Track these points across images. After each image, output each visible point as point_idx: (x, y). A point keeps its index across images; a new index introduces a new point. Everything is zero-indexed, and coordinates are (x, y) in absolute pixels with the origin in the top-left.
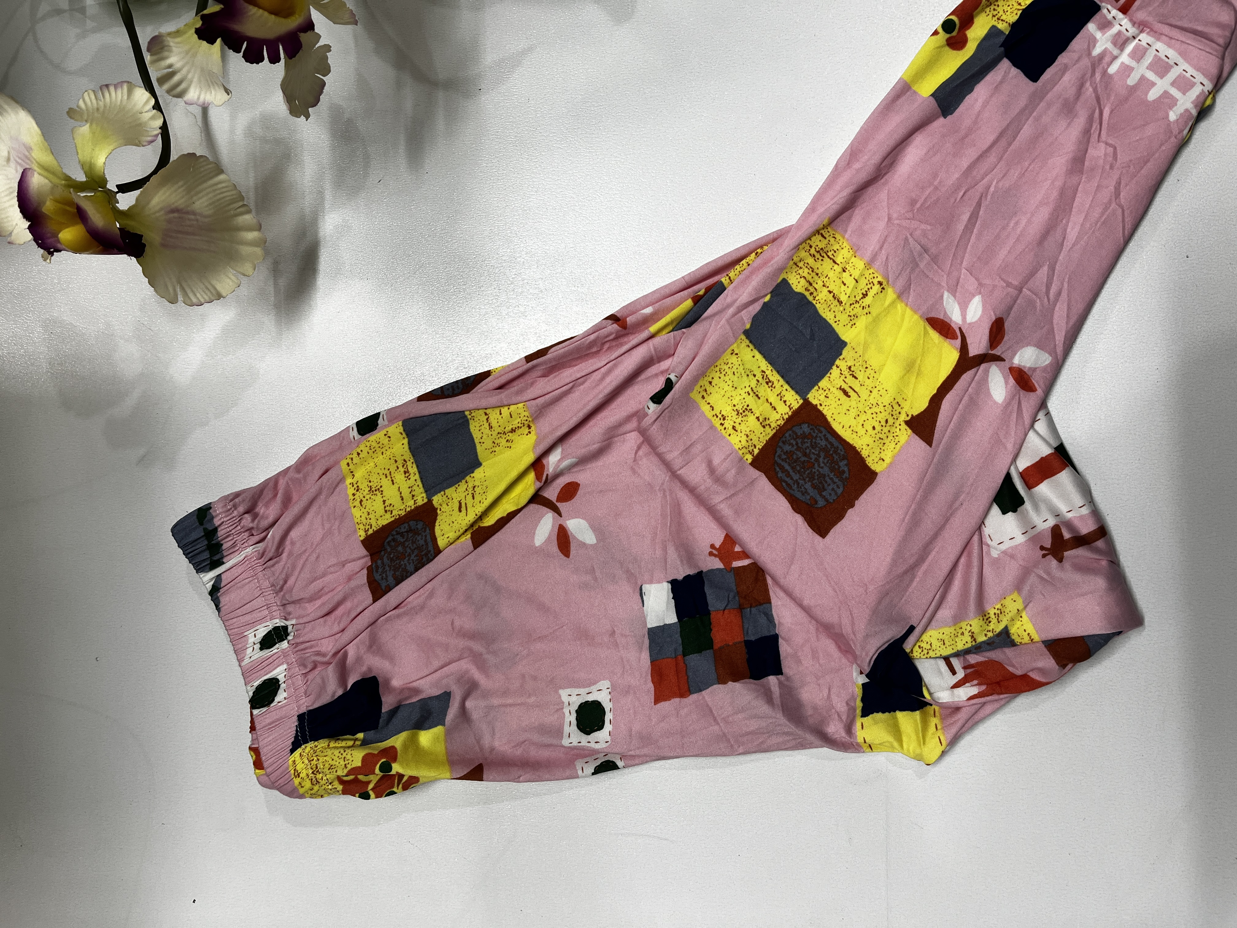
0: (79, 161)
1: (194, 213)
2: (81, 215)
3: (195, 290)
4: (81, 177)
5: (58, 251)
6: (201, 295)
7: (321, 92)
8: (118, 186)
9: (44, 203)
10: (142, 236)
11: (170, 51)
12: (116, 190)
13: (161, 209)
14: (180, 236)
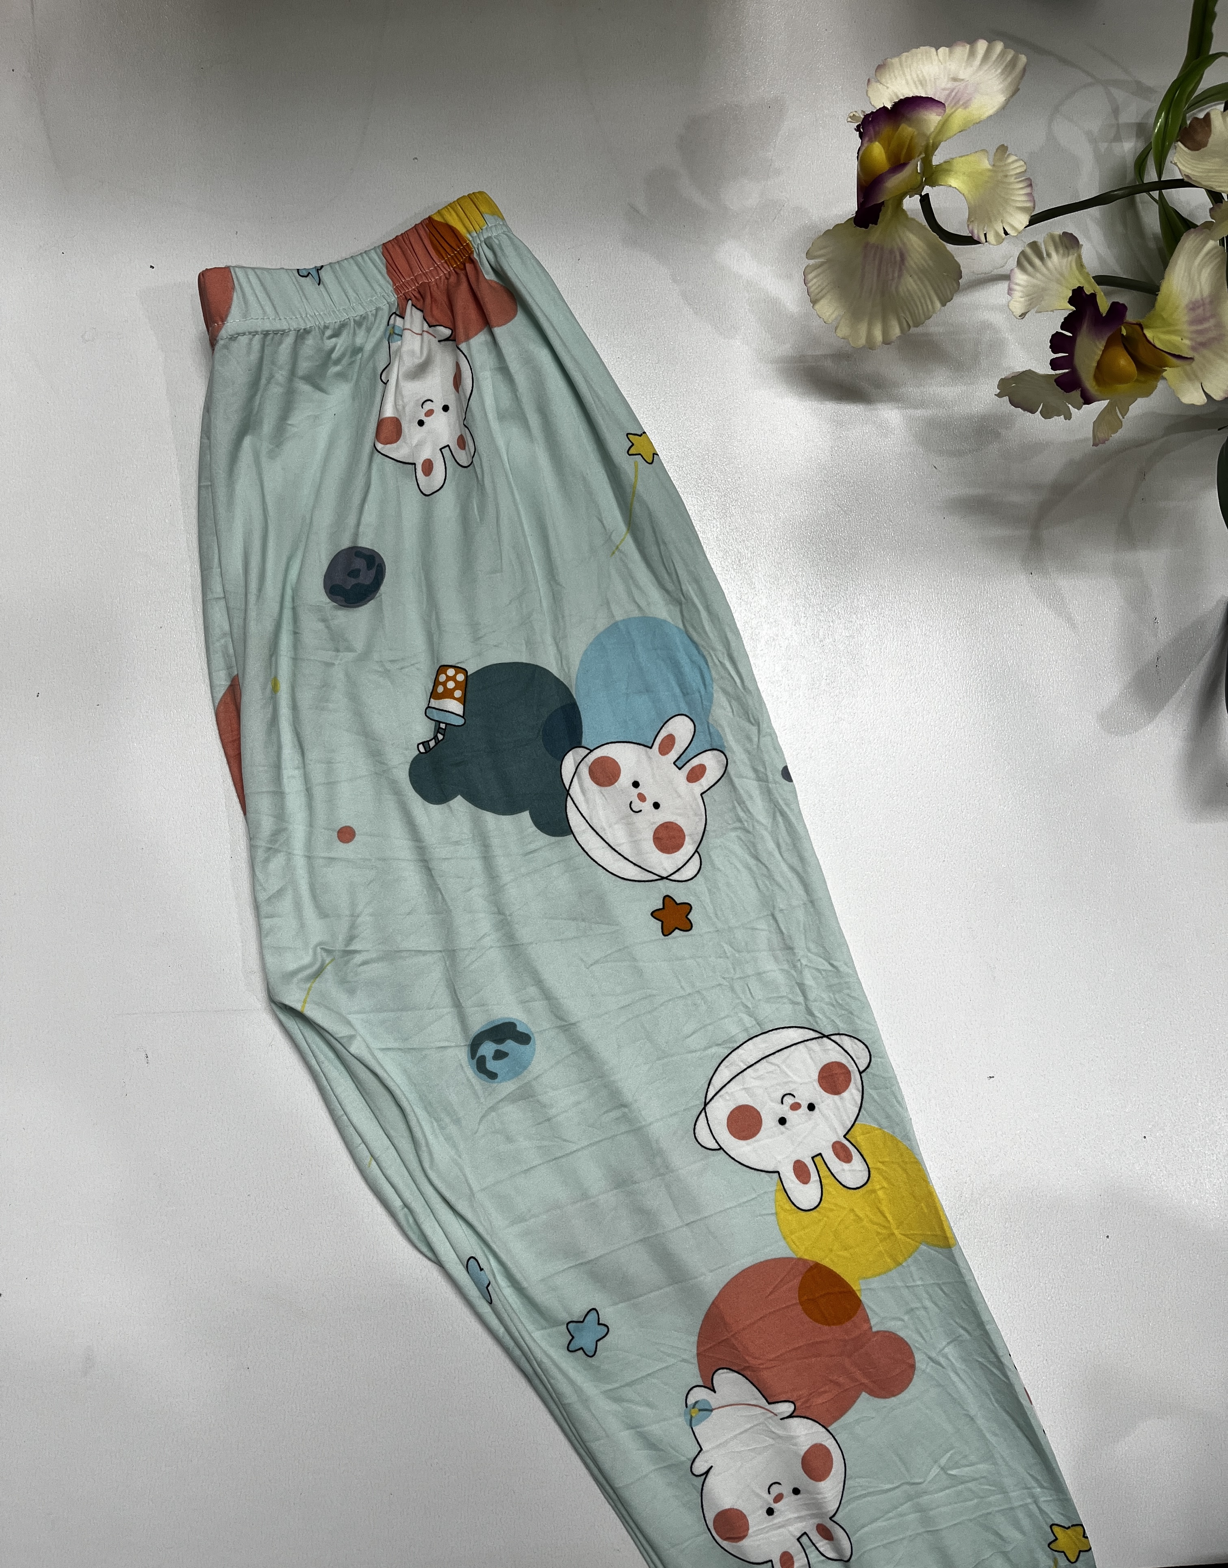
0: (953, 159)
1: (900, 276)
2: (898, 165)
3: (821, 276)
4: (936, 160)
5: (861, 136)
6: (815, 284)
7: (1024, 410)
8: (927, 195)
9: (910, 126)
10: (876, 224)
11: (1064, 255)
12: (923, 194)
13: (904, 244)
14: (877, 262)
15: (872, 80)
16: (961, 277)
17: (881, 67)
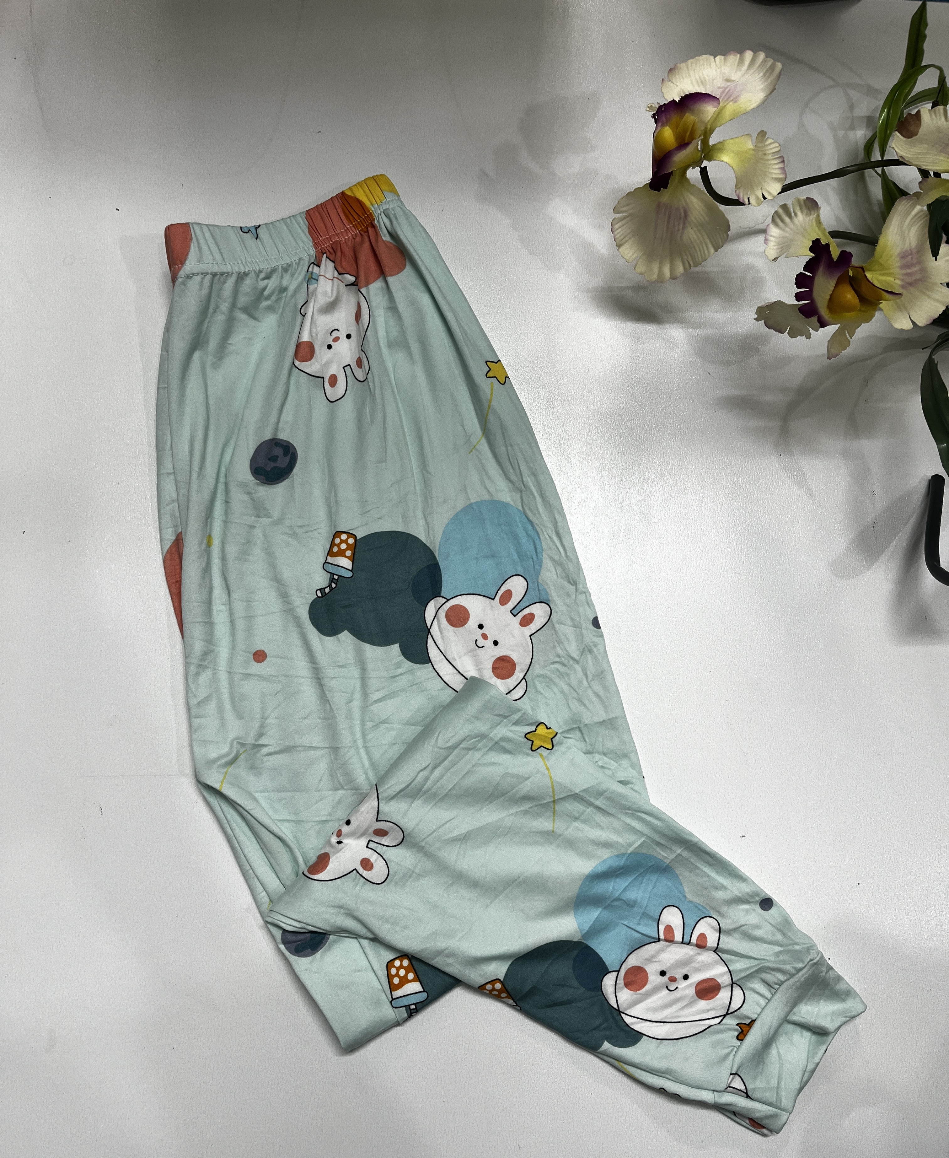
0: (725, 140)
1: (684, 228)
2: (683, 145)
3: (624, 227)
4: (712, 141)
5: (656, 122)
6: (620, 232)
7: (776, 331)
8: (706, 167)
9: (693, 116)
10: (666, 188)
11: (807, 215)
12: (702, 167)
13: (687, 204)
14: (667, 217)
15: (665, 79)
16: (730, 230)
17: (672, 71)
